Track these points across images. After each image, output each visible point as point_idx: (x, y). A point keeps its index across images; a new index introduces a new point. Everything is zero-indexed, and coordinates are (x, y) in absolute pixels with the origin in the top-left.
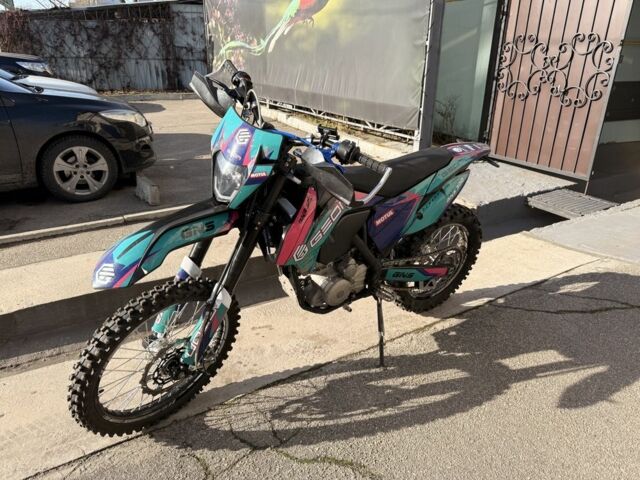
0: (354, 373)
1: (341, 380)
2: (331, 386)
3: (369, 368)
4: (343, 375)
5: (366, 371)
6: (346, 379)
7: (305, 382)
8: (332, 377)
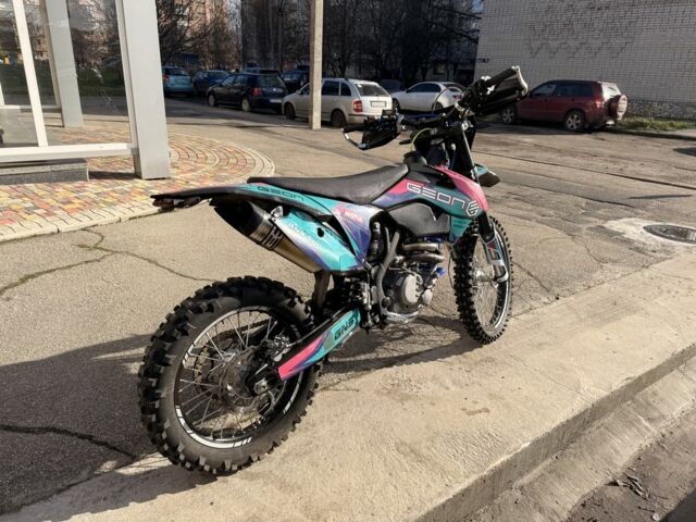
0: (352, 359)
1: (364, 353)
2: (371, 349)
3: (338, 363)
4: (363, 357)
5: (341, 360)
6: (359, 354)
7: (396, 354)
8: (373, 356)
